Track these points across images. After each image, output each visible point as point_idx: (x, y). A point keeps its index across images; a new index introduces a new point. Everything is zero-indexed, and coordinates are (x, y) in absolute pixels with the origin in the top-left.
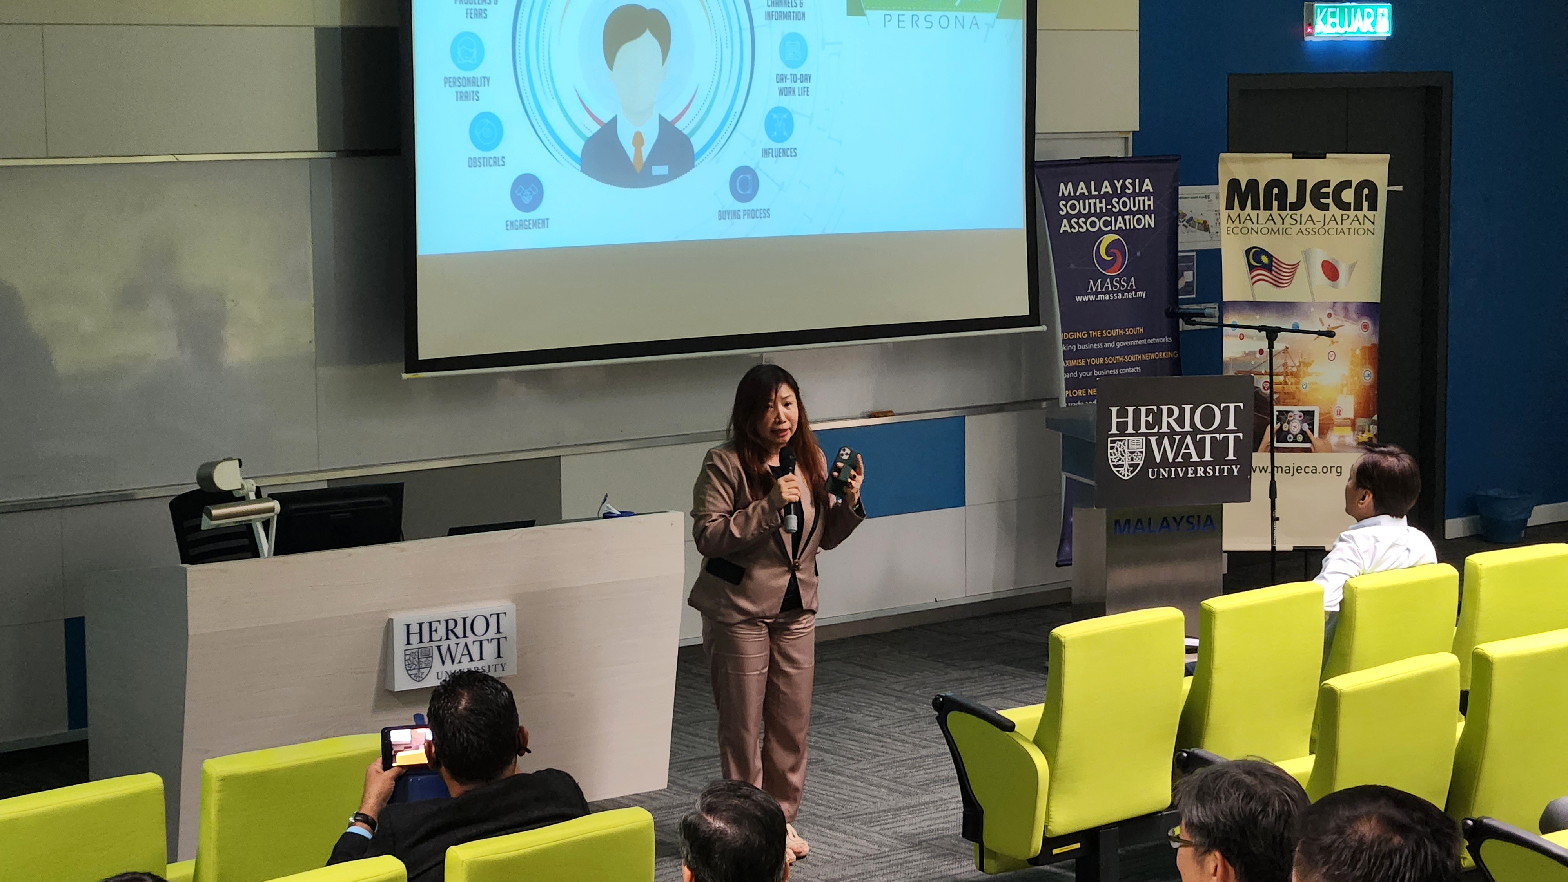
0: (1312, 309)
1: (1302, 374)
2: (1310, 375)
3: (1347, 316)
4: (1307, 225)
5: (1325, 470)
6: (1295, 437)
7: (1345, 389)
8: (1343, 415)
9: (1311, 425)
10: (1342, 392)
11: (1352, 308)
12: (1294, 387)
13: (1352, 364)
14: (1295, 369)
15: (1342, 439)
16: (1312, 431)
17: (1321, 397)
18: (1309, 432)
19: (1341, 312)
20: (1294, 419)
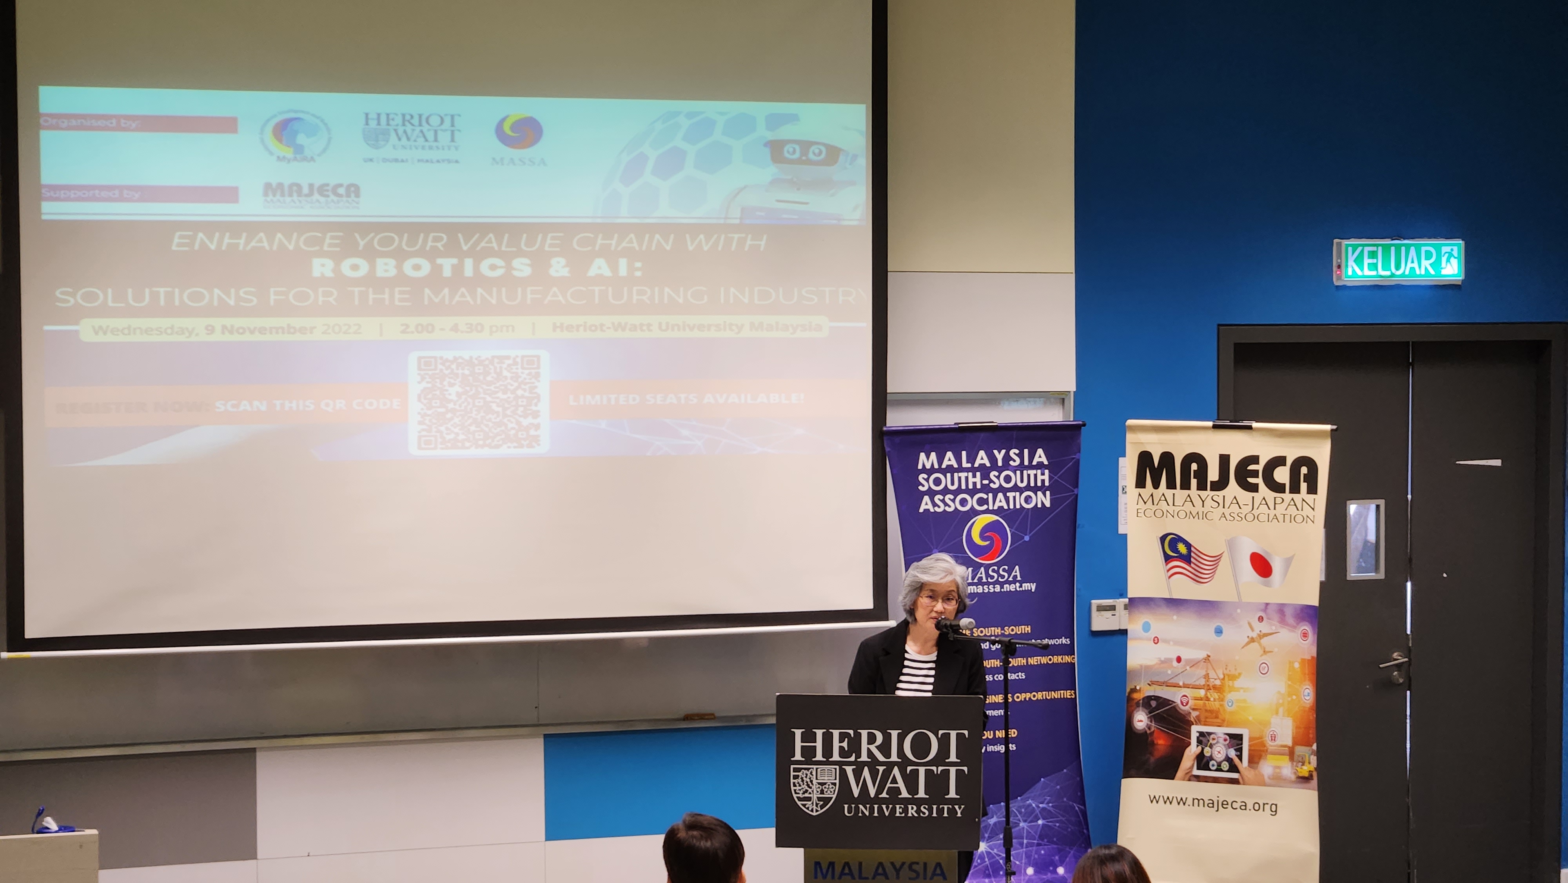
0: (1239, 611)
1: (1227, 689)
2: (1238, 690)
3: (1283, 621)
4: (1230, 510)
5: (1257, 807)
6: (1219, 764)
7: (1281, 710)
8: (1279, 742)
9: (1239, 750)
10: (1277, 713)
11: (1289, 612)
12: (1217, 703)
13: (1289, 679)
14: (1218, 682)
15: (1278, 770)
16: (1240, 757)
17: (1250, 718)
18: (1236, 760)
19: (1276, 617)
20: (1218, 742)
